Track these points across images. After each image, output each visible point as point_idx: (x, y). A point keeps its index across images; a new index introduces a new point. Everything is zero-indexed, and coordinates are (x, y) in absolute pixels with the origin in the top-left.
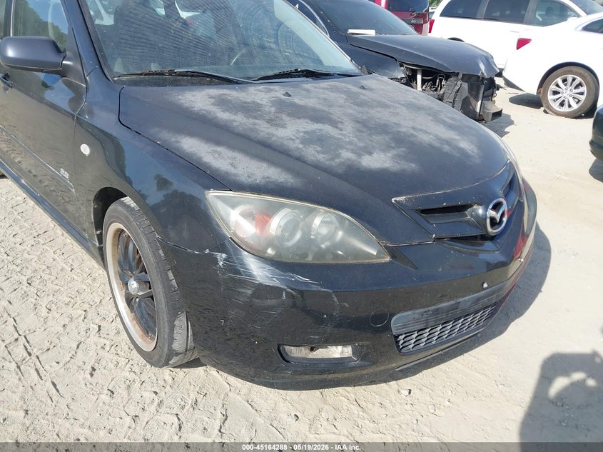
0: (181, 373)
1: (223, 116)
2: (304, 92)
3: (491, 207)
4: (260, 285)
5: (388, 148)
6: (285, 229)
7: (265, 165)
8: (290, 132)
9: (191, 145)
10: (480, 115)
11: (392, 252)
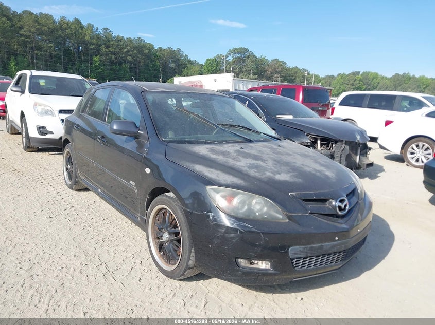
0: (184, 283)
1: (213, 156)
2: (250, 148)
3: (338, 201)
4: (228, 227)
5: (289, 172)
6: (240, 203)
7: (231, 177)
8: (242, 164)
9: (199, 168)
10: (359, 165)
11: (290, 218)
